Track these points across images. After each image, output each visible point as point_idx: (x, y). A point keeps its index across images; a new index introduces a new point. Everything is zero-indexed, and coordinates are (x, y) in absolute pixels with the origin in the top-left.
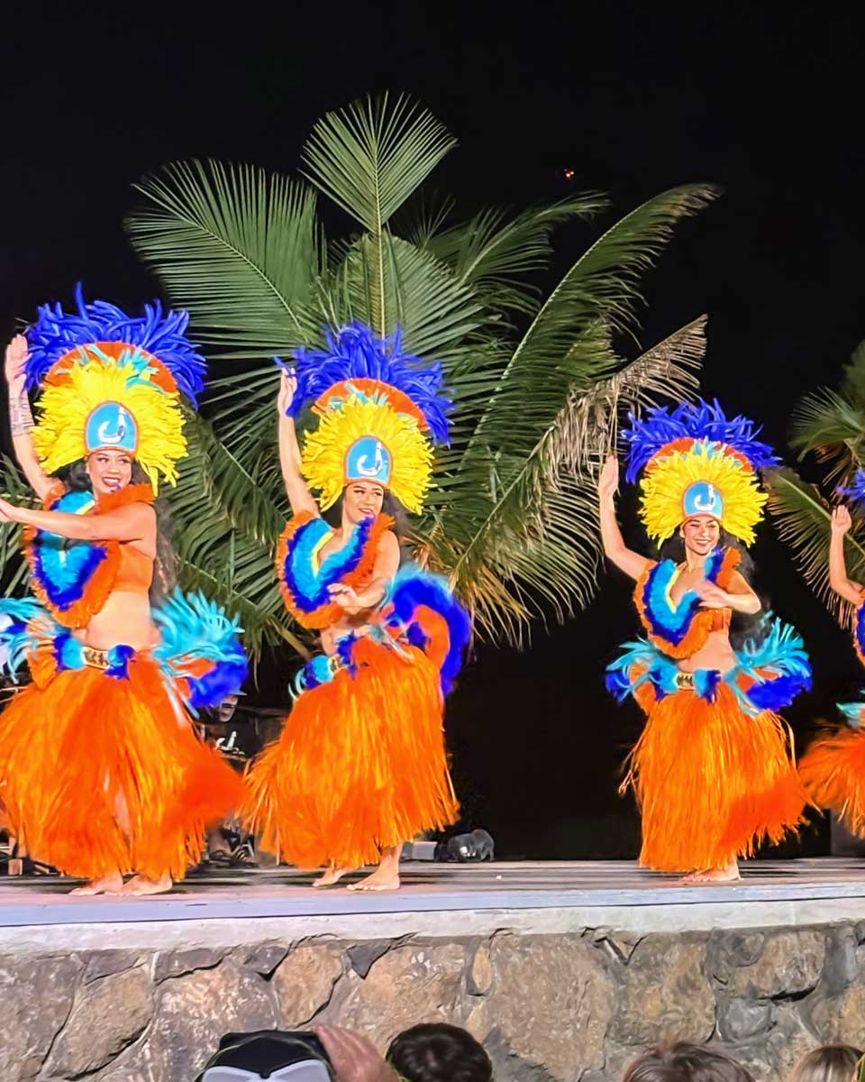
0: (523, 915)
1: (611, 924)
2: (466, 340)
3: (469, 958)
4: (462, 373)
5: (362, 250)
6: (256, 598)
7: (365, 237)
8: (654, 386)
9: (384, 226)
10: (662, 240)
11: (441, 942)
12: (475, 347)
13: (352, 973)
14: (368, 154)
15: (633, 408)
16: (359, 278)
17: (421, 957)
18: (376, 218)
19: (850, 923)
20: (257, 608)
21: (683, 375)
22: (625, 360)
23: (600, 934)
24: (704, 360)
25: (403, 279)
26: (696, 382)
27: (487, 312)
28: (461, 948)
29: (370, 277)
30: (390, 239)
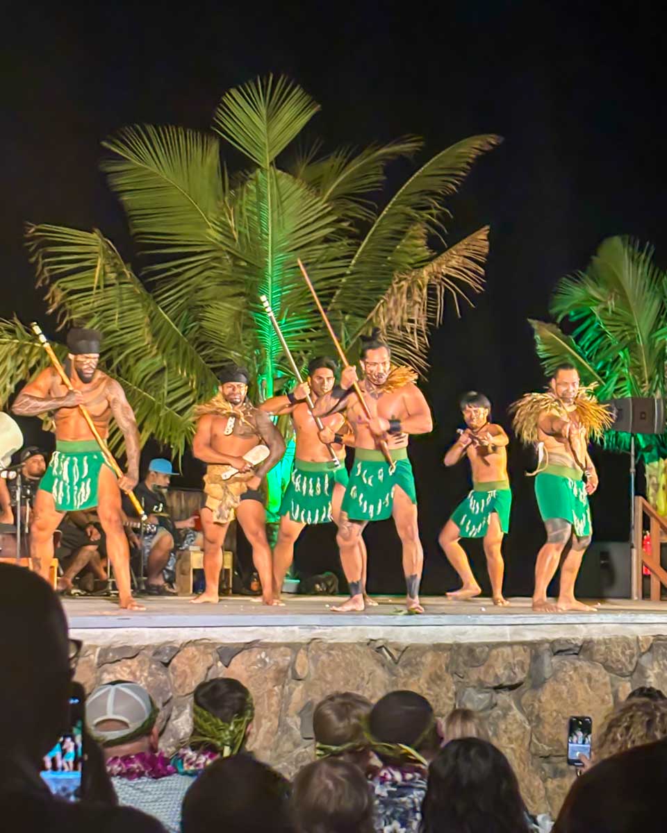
0: (329, 630)
1: (386, 637)
2: (326, 240)
3: (294, 656)
4: (323, 262)
5: (256, 179)
6: (181, 412)
7: (258, 171)
8: (453, 273)
9: (271, 164)
10: (463, 174)
11: (275, 646)
12: (332, 244)
13: (220, 664)
14: (260, 116)
15: (438, 287)
16: (254, 199)
17: (263, 655)
18: (265, 158)
19: (547, 641)
20: (181, 418)
21: (473, 265)
22: (435, 253)
23: (380, 643)
24: (487, 257)
25: (283, 199)
26: (482, 271)
27: (339, 221)
28: (289, 650)
29: (261, 197)
30: (275, 172)
